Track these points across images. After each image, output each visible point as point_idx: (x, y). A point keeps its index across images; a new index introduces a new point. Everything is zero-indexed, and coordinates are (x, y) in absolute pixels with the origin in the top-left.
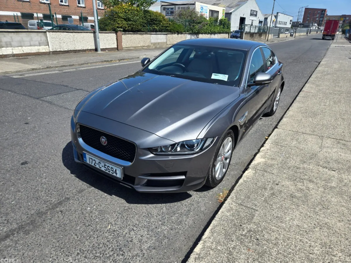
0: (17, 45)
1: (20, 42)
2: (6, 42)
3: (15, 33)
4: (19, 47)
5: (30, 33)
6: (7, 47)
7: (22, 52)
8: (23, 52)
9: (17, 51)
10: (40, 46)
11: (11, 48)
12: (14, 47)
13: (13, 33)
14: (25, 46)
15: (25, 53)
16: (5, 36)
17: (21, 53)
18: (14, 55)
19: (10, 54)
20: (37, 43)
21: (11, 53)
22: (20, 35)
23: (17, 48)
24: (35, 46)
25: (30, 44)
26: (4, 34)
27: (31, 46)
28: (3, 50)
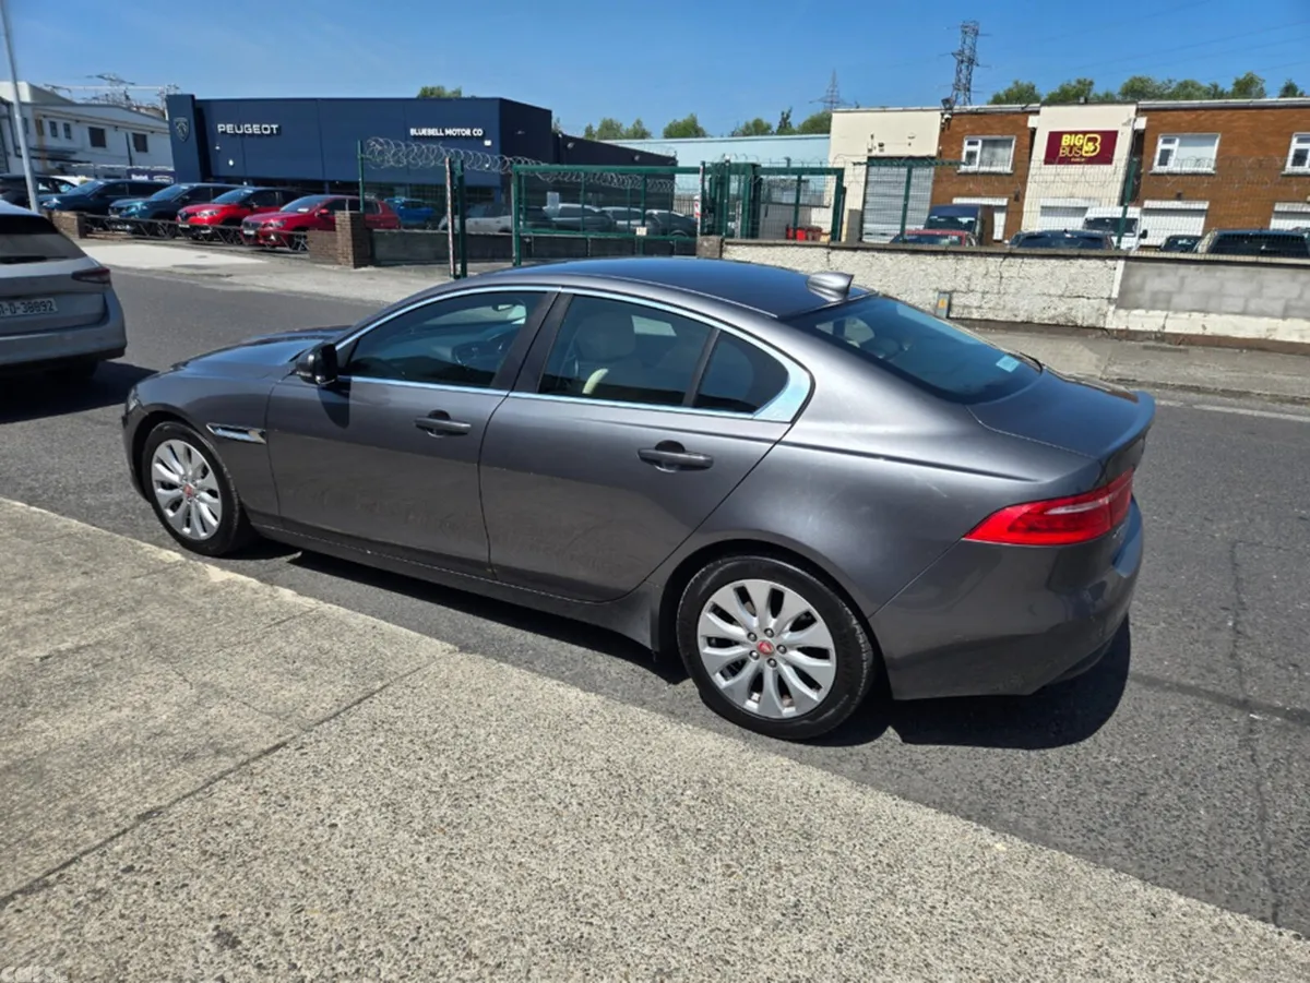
0: (1189, 307)
1: (1208, 295)
2: (1155, 294)
3: (1203, 267)
4: (1195, 315)
5: (1263, 269)
6: (1153, 308)
7: (1196, 330)
8: (1200, 331)
9: (1180, 324)
10: (1284, 317)
11: (1165, 313)
12: (1176, 311)
13: (1193, 267)
14: (1220, 312)
15: (1208, 332)
16: (1160, 275)
17: (1194, 332)
18: (1161, 337)
19: (1151, 332)
20: (1278, 306)
21: (1155, 329)
22: (1219, 274)
23: (1186, 315)
24: (1261, 314)
25: (1246, 306)
26: (1160, 268)
27: (1244, 313)
28: (1135, 315)
